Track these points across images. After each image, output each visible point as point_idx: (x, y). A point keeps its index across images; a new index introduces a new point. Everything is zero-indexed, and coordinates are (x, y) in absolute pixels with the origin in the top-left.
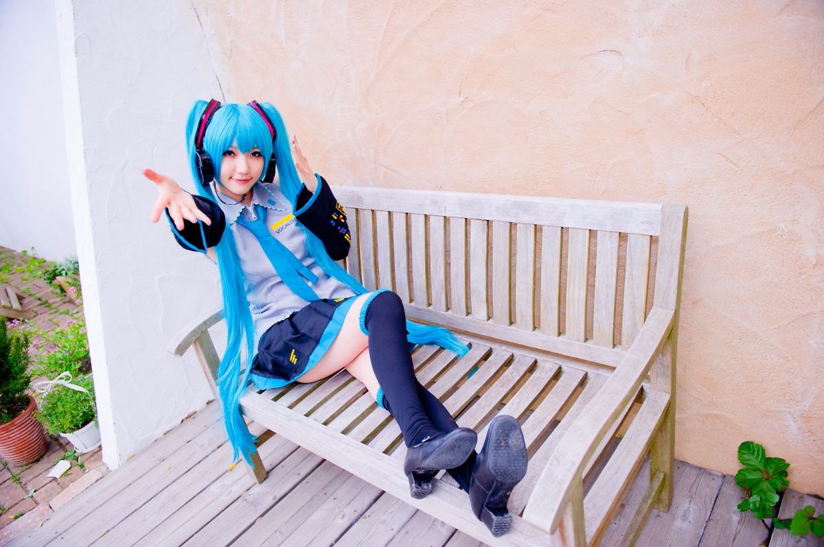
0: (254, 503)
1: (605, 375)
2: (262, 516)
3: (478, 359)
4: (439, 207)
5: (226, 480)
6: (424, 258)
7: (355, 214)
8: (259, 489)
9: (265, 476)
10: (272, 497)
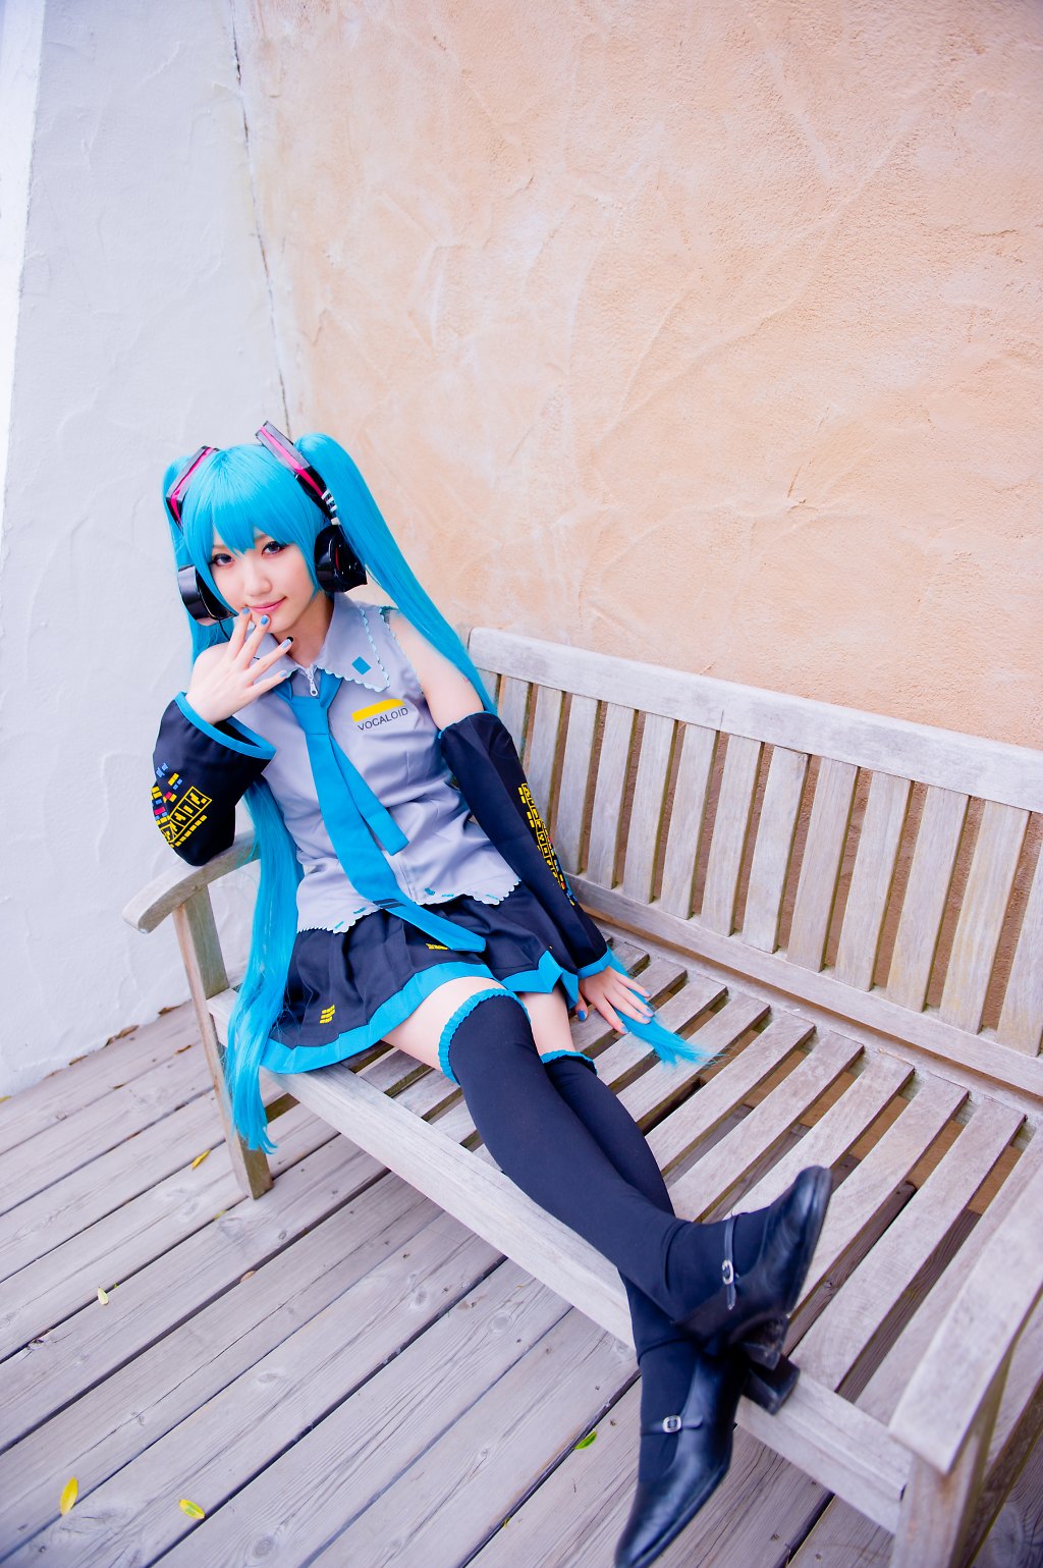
0: (241, 1239)
1: (1007, 1103)
2: (256, 1268)
3: (743, 1026)
4: (710, 710)
5: (188, 1181)
6: (659, 805)
7: (525, 694)
8: (251, 1210)
9: (268, 1186)
10: (279, 1232)
